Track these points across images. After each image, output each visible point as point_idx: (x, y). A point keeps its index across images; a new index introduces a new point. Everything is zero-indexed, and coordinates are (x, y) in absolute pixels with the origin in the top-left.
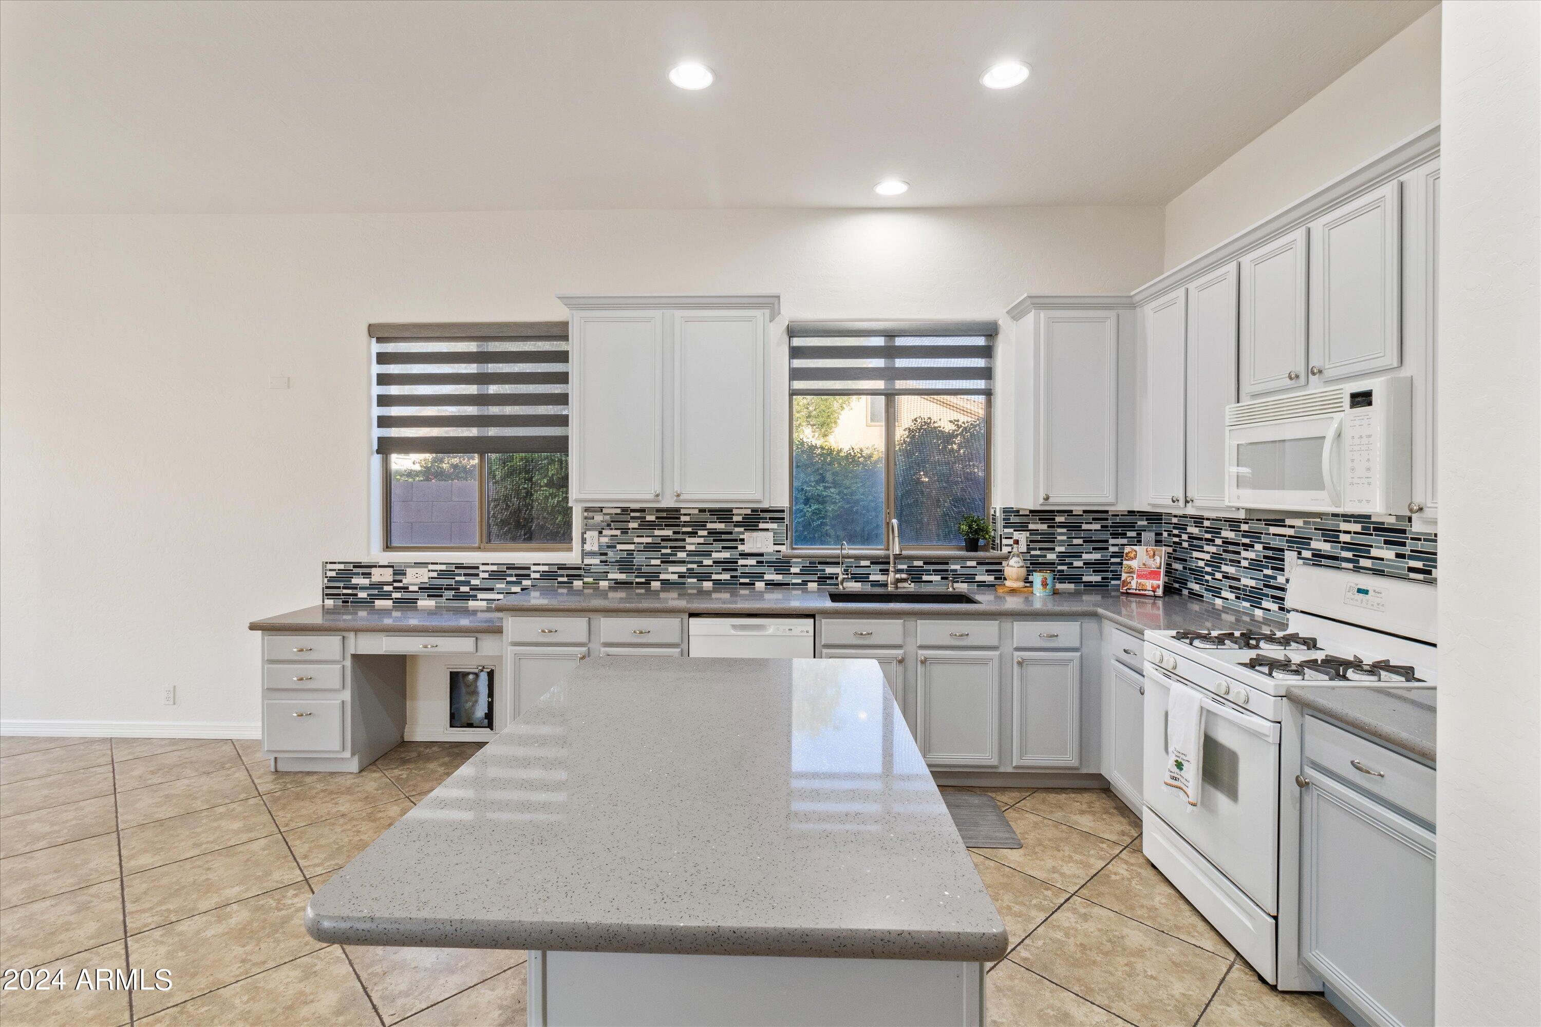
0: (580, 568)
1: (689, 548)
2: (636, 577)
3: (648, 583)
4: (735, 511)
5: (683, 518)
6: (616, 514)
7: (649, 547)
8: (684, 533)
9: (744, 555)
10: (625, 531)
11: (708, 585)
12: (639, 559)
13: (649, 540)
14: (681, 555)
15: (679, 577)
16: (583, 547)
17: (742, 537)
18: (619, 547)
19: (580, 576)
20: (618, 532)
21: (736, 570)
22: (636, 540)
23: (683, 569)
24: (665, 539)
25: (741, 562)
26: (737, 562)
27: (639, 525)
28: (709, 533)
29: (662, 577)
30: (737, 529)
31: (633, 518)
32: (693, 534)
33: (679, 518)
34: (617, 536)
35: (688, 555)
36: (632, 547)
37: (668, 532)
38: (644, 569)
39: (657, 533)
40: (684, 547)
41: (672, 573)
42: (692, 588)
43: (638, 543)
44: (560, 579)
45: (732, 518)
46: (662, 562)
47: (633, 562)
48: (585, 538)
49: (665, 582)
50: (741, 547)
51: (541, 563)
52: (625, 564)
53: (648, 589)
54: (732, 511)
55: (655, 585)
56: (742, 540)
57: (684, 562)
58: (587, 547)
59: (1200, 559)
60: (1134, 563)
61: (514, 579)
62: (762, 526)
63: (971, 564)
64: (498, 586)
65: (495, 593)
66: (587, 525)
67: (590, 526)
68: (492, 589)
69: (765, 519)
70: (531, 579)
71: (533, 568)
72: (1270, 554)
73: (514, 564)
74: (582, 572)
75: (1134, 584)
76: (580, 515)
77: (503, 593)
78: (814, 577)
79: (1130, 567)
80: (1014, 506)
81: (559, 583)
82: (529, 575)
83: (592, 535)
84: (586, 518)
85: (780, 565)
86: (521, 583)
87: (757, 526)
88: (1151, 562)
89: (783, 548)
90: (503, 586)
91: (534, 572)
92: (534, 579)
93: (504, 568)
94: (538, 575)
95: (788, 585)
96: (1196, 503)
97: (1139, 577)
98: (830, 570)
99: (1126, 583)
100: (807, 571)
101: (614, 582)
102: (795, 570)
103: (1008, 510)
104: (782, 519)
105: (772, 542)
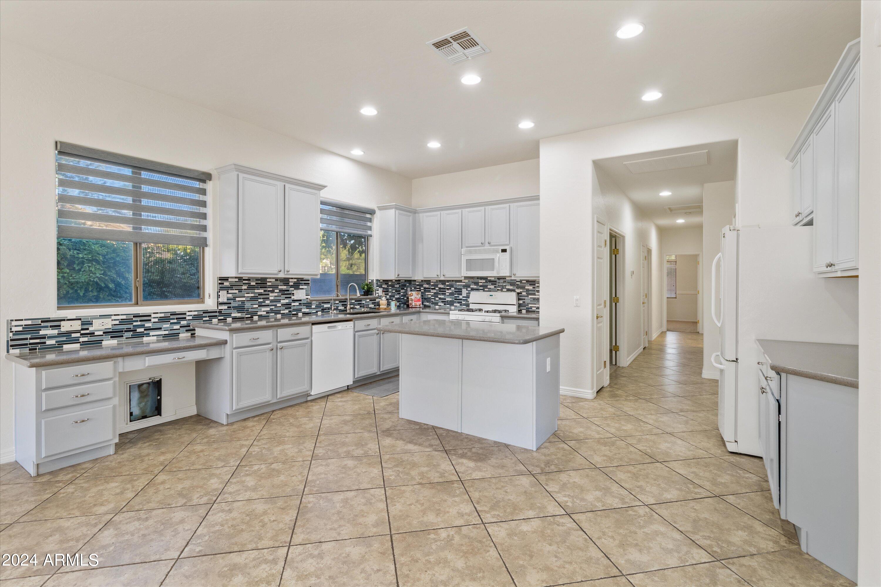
0: (216, 312)
1: (271, 298)
2: (246, 314)
3: (252, 317)
4: (290, 280)
5: (268, 284)
6: (235, 282)
7: (253, 299)
8: (269, 291)
9: (294, 301)
10: (240, 291)
11: (279, 316)
12: (248, 305)
13: (252, 295)
14: (268, 302)
15: (267, 313)
16: (218, 300)
17: (293, 292)
18: (237, 299)
19: (216, 316)
20: (237, 291)
21: (291, 308)
22: (246, 295)
23: (268, 309)
24: (260, 294)
25: (293, 304)
26: (291, 304)
27: (247, 287)
28: (279, 291)
29: (259, 313)
30: (291, 289)
31: (244, 284)
32: (273, 291)
33: (266, 284)
34: (236, 293)
35: (270, 302)
36: (244, 299)
37: (261, 291)
38: (250, 310)
39: (256, 291)
40: (269, 298)
41: (263, 311)
42: (272, 318)
43: (247, 297)
44: (204, 319)
45: (289, 284)
46: (259, 306)
47: (244, 307)
48: (219, 295)
49: (260, 316)
50: (293, 297)
51: (193, 310)
52: (240, 308)
53: (252, 320)
54: (289, 280)
55: (256, 318)
56: (293, 294)
57: (268, 305)
58: (221, 300)
59: (429, 295)
60: (413, 297)
61: (175, 321)
62: (301, 287)
63: (368, 300)
64: (164, 326)
65: (162, 331)
66: (220, 288)
67: (222, 288)
68: (161, 328)
69: (302, 284)
70: (187, 320)
71: (188, 314)
72: (457, 290)
73: (176, 312)
74: (217, 314)
75: (413, 304)
76: (216, 282)
77: (168, 330)
78: (320, 309)
79: (411, 299)
80: (379, 278)
81: (204, 321)
82: (185, 318)
83: (223, 293)
84: (220, 284)
85: (308, 305)
86: (180, 323)
87: (299, 287)
88: (417, 297)
89: (309, 297)
90: (168, 326)
91: (189, 316)
92: (188, 320)
93: (169, 315)
94: (191, 318)
95: (311, 313)
96: (446, 276)
97: (415, 301)
98: (326, 306)
99: (411, 304)
100: (317, 307)
101: (234, 318)
102: (313, 307)
103: (377, 280)
104: (309, 284)
105: (305, 294)
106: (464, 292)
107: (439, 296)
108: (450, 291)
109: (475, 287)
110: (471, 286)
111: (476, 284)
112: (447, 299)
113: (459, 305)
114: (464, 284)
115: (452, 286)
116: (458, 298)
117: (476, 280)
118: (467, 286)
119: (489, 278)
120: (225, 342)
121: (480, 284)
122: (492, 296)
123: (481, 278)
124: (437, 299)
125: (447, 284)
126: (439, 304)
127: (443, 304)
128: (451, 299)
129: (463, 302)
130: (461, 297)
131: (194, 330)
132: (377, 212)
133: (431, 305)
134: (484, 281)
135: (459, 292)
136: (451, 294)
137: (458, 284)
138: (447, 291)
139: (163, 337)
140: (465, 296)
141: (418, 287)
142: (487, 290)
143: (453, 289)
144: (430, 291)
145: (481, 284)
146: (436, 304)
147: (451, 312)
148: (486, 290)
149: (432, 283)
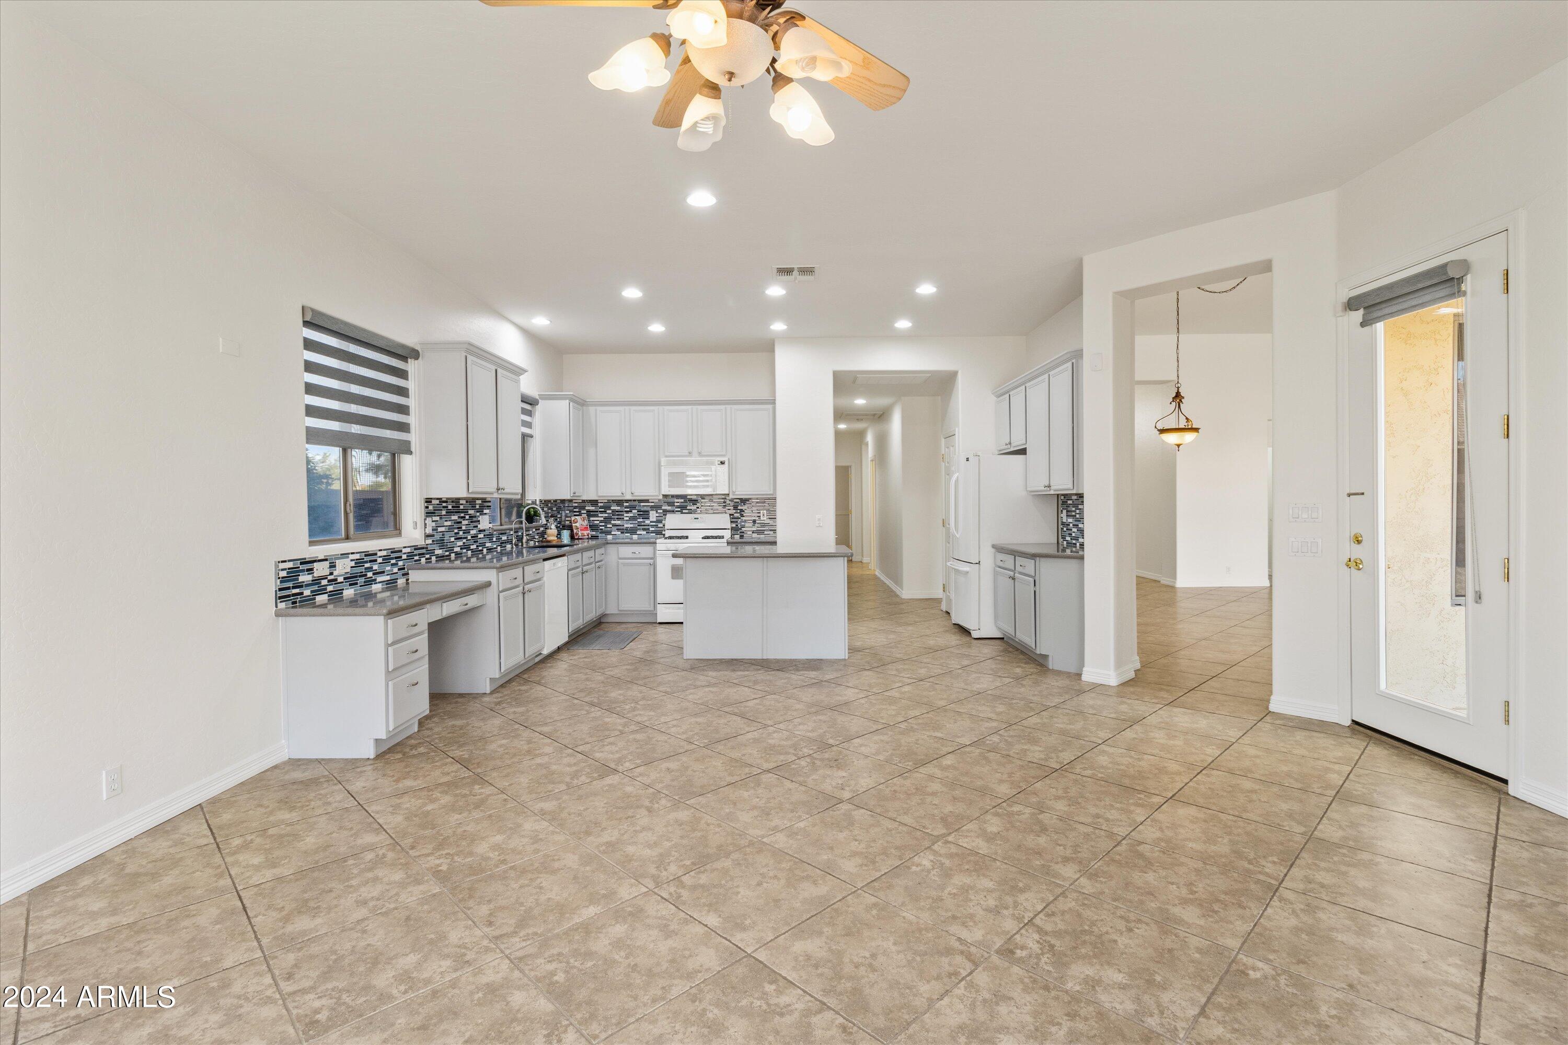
0: (424, 548)
1: (464, 528)
2: (446, 551)
3: (450, 555)
5: (462, 507)
6: (438, 504)
7: (451, 529)
9: (480, 531)
10: (441, 517)
11: (469, 552)
12: (447, 538)
13: (450, 523)
14: (461, 533)
15: (461, 549)
16: (425, 531)
18: (439, 529)
19: (424, 554)
20: (438, 518)
21: (478, 542)
22: (446, 524)
23: (461, 543)
24: (456, 522)
25: (480, 536)
26: (478, 537)
27: (447, 513)
28: (470, 517)
29: (455, 550)
30: (478, 514)
31: (444, 507)
32: (463, 518)
33: (460, 507)
34: (438, 521)
35: (463, 533)
36: (444, 529)
37: (456, 517)
38: (449, 545)
39: (453, 518)
40: (462, 528)
41: (459, 547)
42: (465, 556)
43: (446, 526)
44: (415, 558)
45: (476, 507)
46: (455, 539)
47: (444, 540)
48: (426, 524)
49: (457, 553)
50: (479, 526)
52: (441, 544)
53: (451, 560)
54: (476, 502)
55: (453, 556)
56: (479, 521)
57: (462, 538)
58: (427, 531)
59: (596, 520)
61: (394, 561)
62: (485, 511)
63: (536, 529)
64: (387, 568)
65: (386, 575)
66: (427, 513)
69: (485, 507)
70: (403, 560)
71: (403, 551)
72: (642, 513)
73: (395, 548)
74: (425, 551)
75: (580, 534)
76: (422, 504)
78: (498, 543)
79: (577, 526)
80: (542, 498)
81: (415, 561)
82: (402, 557)
83: (429, 520)
84: (426, 507)
85: (489, 536)
86: (398, 564)
87: (483, 511)
88: (583, 523)
89: (491, 526)
90: (390, 568)
91: (404, 554)
93: (389, 553)
94: (405, 556)
95: (493, 549)
96: (636, 494)
97: (581, 530)
98: (504, 538)
99: (577, 533)
100: (499, 539)
101: (438, 557)
102: (494, 539)
103: (541, 501)
104: (490, 506)
105: (488, 522)
106: (653, 516)
107: (613, 522)
108: (630, 515)
109: (669, 508)
110: (663, 508)
111: (671, 504)
112: (626, 526)
113: (645, 532)
114: (653, 504)
115: (634, 508)
116: (642, 524)
117: (670, 500)
118: (656, 507)
119: (688, 497)
120: (489, 584)
121: (676, 504)
122: (698, 518)
123: (678, 497)
124: (608, 526)
125: (625, 504)
126: (613, 533)
127: (619, 533)
128: (632, 526)
129: (651, 529)
130: (647, 522)
131: (408, 574)
132: (540, 402)
133: (600, 535)
134: (682, 500)
135: (645, 514)
136: (631, 519)
137: (642, 504)
138: (625, 515)
139: (386, 584)
140: (655, 520)
141: (578, 510)
142: (687, 511)
143: (635, 511)
144: (597, 516)
145: (678, 504)
146: (609, 533)
147: (658, 542)
148: (684, 511)
149: (600, 505)
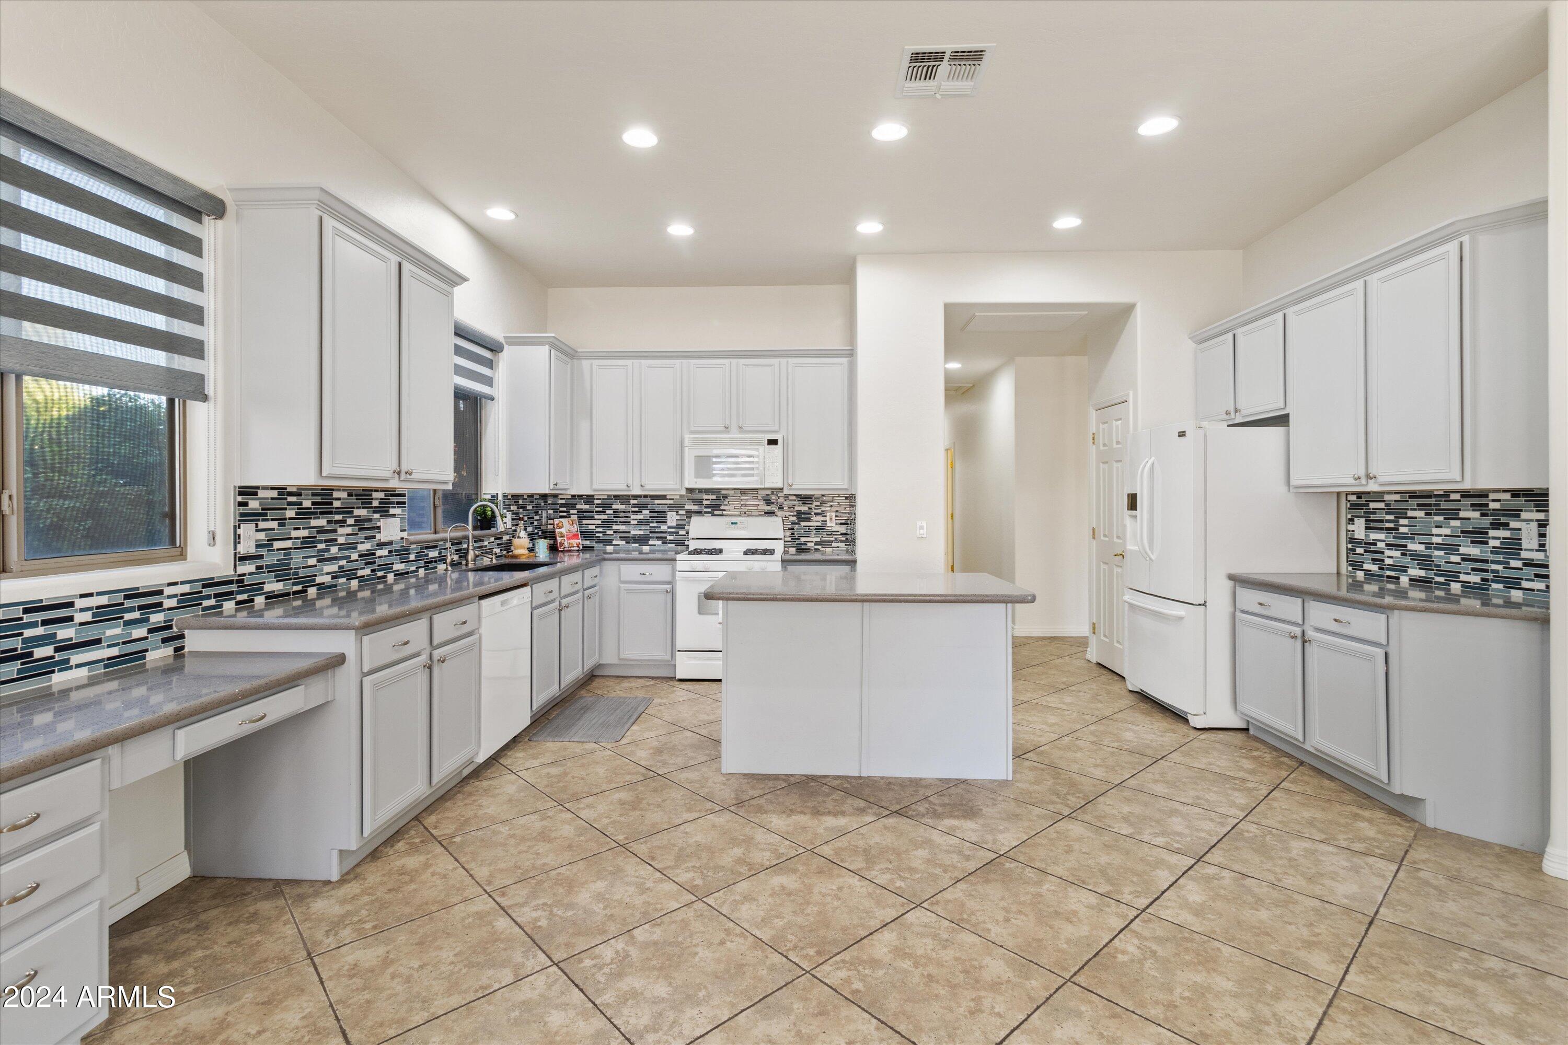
0: (231, 582)
1: (341, 540)
2: (294, 584)
3: (304, 591)
5: (337, 504)
6: (272, 499)
7: (309, 542)
8: (337, 522)
9: (381, 545)
10: (282, 522)
11: (354, 584)
12: (297, 559)
13: (305, 533)
14: (334, 550)
15: (333, 578)
16: (235, 548)
17: (378, 524)
18: (277, 545)
19: (231, 593)
20: (274, 524)
21: (374, 563)
22: (294, 534)
23: (333, 567)
24: (321, 531)
25: (379, 553)
26: (374, 554)
27: (297, 514)
28: (356, 521)
29: (319, 580)
30: (377, 516)
31: (290, 504)
32: (342, 523)
33: (332, 504)
34: (273, 529)
35: (340, 549)
36: (288, 544)
37: (322, 522)
38: (302, 572)
39: (314, 523)
40: (336, 540)
41: (327, 574)
42: (342, 590)
43: (296, 538)
44: (206, 603)
45: (371, 503)
46: (319, 561)
47: (289, 564)
48: (239, 536)
49: (321, 586)
50: (378, 536)
51: (179, 580)
52: (281, 571)
53: (305, 599)
54: (371, 495)
55: (312, 592)
56: (379, 528)
57: (335, 559)
58: (242, 549)
59: (592, 524)
60: (563, 530)
61: (136, 615)
62: (392, 511)
63: (492, 539)
64: (109, 633)
65: (103, 648)
66: (242, 515)
67: (246, 517)
68: (98, 641)
69: (393, 503)
70: (163, 611)
71: (168, 591)
72: (656, 514)
73: (138, 588)
74: (234, 587)
75: (566, 544)
76: (233, 498)
77: (117, 644)
78: (422, 563)
79: (561, 533)
80: (507, 491)
81: (204, 609)
82: (160, 604)
83: (247, 530)
84: (241, 504)
85: (403, 553)
86: (147, 620)
87: (388, 511)
88: (572, 528)
89: (405, 535)
90: (118, 631)
91: (170, 597)
92: (169, 609)
93: (119, 598)
94: (173, 603)
95: (407, 573)
96: (647, 487)
97: (568, 539)
98: (433, 554)
99: (562, 544)
100: (419, 557)
101: (270, 596)
102: (412, 557)
103: (505, 496)
104: (404, 503)
105: (399, 529)
106: (672, 518)
107: (615, 527)
108: (640, 517)
109: (695, 508)
110: (687, 507)
111: (699, 502)
112: (633, 532)
113: (660, 542)
114: (671, 502)
115: (645, 506)
116: (657, 530)
117: (697, 496)
118: (676, 507)
119: (723, 492)
120: (340, 659)
121: (705, 502)
122: (736, 523)
123: (708, 491)
124: (609, 532)
125: (633, 502)
126: (614, 542)
127: (624, 542)
128: (642, 532)
129: (669, 538)
130: (664, 527)
131: (182, 637)
132: (506, 347)
133: (596, 545)
134: (714, 497)
135: (660, 517)
136: (640, 522)
137: (657, 502)
138: (633, 517)
139: (106, 667)
140: (674, 524)
141: (564, 509)
142: (720, 513)
143: (646, 512)
144: (592, 518)
145: (708, 502)
146: (609, 542)
147: (679, 557)
148: (716, 513)
149: (596, 502)
